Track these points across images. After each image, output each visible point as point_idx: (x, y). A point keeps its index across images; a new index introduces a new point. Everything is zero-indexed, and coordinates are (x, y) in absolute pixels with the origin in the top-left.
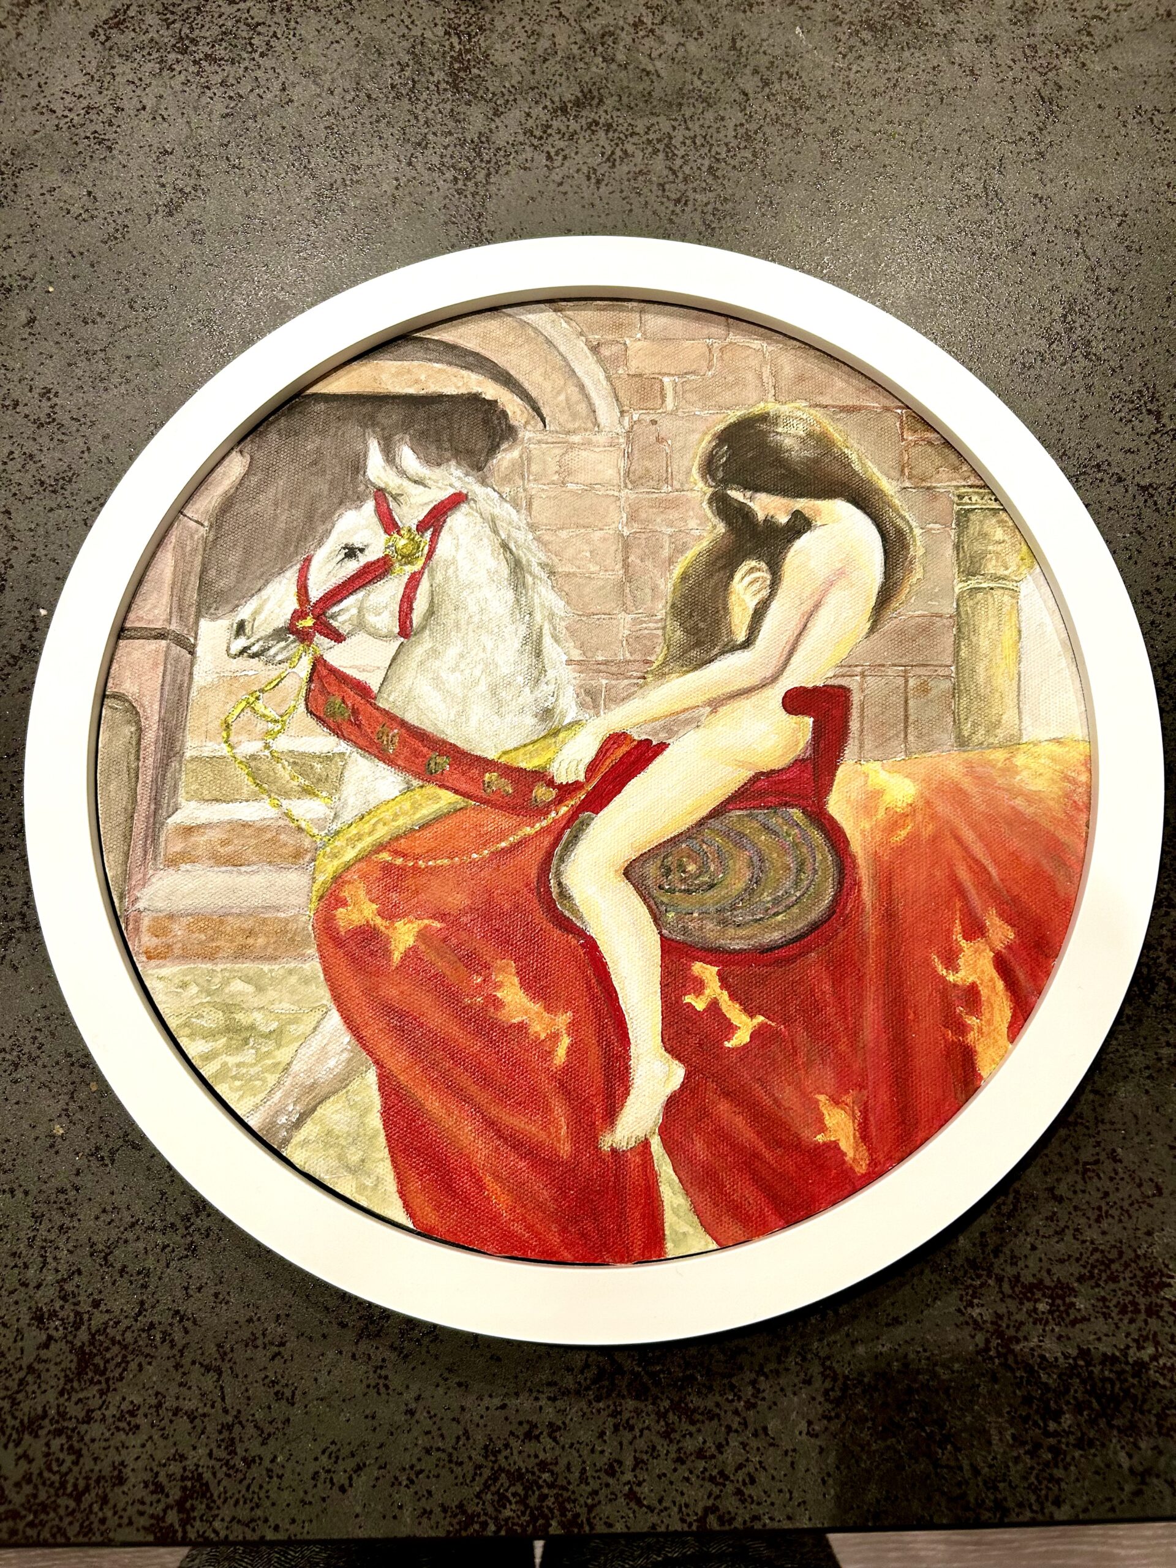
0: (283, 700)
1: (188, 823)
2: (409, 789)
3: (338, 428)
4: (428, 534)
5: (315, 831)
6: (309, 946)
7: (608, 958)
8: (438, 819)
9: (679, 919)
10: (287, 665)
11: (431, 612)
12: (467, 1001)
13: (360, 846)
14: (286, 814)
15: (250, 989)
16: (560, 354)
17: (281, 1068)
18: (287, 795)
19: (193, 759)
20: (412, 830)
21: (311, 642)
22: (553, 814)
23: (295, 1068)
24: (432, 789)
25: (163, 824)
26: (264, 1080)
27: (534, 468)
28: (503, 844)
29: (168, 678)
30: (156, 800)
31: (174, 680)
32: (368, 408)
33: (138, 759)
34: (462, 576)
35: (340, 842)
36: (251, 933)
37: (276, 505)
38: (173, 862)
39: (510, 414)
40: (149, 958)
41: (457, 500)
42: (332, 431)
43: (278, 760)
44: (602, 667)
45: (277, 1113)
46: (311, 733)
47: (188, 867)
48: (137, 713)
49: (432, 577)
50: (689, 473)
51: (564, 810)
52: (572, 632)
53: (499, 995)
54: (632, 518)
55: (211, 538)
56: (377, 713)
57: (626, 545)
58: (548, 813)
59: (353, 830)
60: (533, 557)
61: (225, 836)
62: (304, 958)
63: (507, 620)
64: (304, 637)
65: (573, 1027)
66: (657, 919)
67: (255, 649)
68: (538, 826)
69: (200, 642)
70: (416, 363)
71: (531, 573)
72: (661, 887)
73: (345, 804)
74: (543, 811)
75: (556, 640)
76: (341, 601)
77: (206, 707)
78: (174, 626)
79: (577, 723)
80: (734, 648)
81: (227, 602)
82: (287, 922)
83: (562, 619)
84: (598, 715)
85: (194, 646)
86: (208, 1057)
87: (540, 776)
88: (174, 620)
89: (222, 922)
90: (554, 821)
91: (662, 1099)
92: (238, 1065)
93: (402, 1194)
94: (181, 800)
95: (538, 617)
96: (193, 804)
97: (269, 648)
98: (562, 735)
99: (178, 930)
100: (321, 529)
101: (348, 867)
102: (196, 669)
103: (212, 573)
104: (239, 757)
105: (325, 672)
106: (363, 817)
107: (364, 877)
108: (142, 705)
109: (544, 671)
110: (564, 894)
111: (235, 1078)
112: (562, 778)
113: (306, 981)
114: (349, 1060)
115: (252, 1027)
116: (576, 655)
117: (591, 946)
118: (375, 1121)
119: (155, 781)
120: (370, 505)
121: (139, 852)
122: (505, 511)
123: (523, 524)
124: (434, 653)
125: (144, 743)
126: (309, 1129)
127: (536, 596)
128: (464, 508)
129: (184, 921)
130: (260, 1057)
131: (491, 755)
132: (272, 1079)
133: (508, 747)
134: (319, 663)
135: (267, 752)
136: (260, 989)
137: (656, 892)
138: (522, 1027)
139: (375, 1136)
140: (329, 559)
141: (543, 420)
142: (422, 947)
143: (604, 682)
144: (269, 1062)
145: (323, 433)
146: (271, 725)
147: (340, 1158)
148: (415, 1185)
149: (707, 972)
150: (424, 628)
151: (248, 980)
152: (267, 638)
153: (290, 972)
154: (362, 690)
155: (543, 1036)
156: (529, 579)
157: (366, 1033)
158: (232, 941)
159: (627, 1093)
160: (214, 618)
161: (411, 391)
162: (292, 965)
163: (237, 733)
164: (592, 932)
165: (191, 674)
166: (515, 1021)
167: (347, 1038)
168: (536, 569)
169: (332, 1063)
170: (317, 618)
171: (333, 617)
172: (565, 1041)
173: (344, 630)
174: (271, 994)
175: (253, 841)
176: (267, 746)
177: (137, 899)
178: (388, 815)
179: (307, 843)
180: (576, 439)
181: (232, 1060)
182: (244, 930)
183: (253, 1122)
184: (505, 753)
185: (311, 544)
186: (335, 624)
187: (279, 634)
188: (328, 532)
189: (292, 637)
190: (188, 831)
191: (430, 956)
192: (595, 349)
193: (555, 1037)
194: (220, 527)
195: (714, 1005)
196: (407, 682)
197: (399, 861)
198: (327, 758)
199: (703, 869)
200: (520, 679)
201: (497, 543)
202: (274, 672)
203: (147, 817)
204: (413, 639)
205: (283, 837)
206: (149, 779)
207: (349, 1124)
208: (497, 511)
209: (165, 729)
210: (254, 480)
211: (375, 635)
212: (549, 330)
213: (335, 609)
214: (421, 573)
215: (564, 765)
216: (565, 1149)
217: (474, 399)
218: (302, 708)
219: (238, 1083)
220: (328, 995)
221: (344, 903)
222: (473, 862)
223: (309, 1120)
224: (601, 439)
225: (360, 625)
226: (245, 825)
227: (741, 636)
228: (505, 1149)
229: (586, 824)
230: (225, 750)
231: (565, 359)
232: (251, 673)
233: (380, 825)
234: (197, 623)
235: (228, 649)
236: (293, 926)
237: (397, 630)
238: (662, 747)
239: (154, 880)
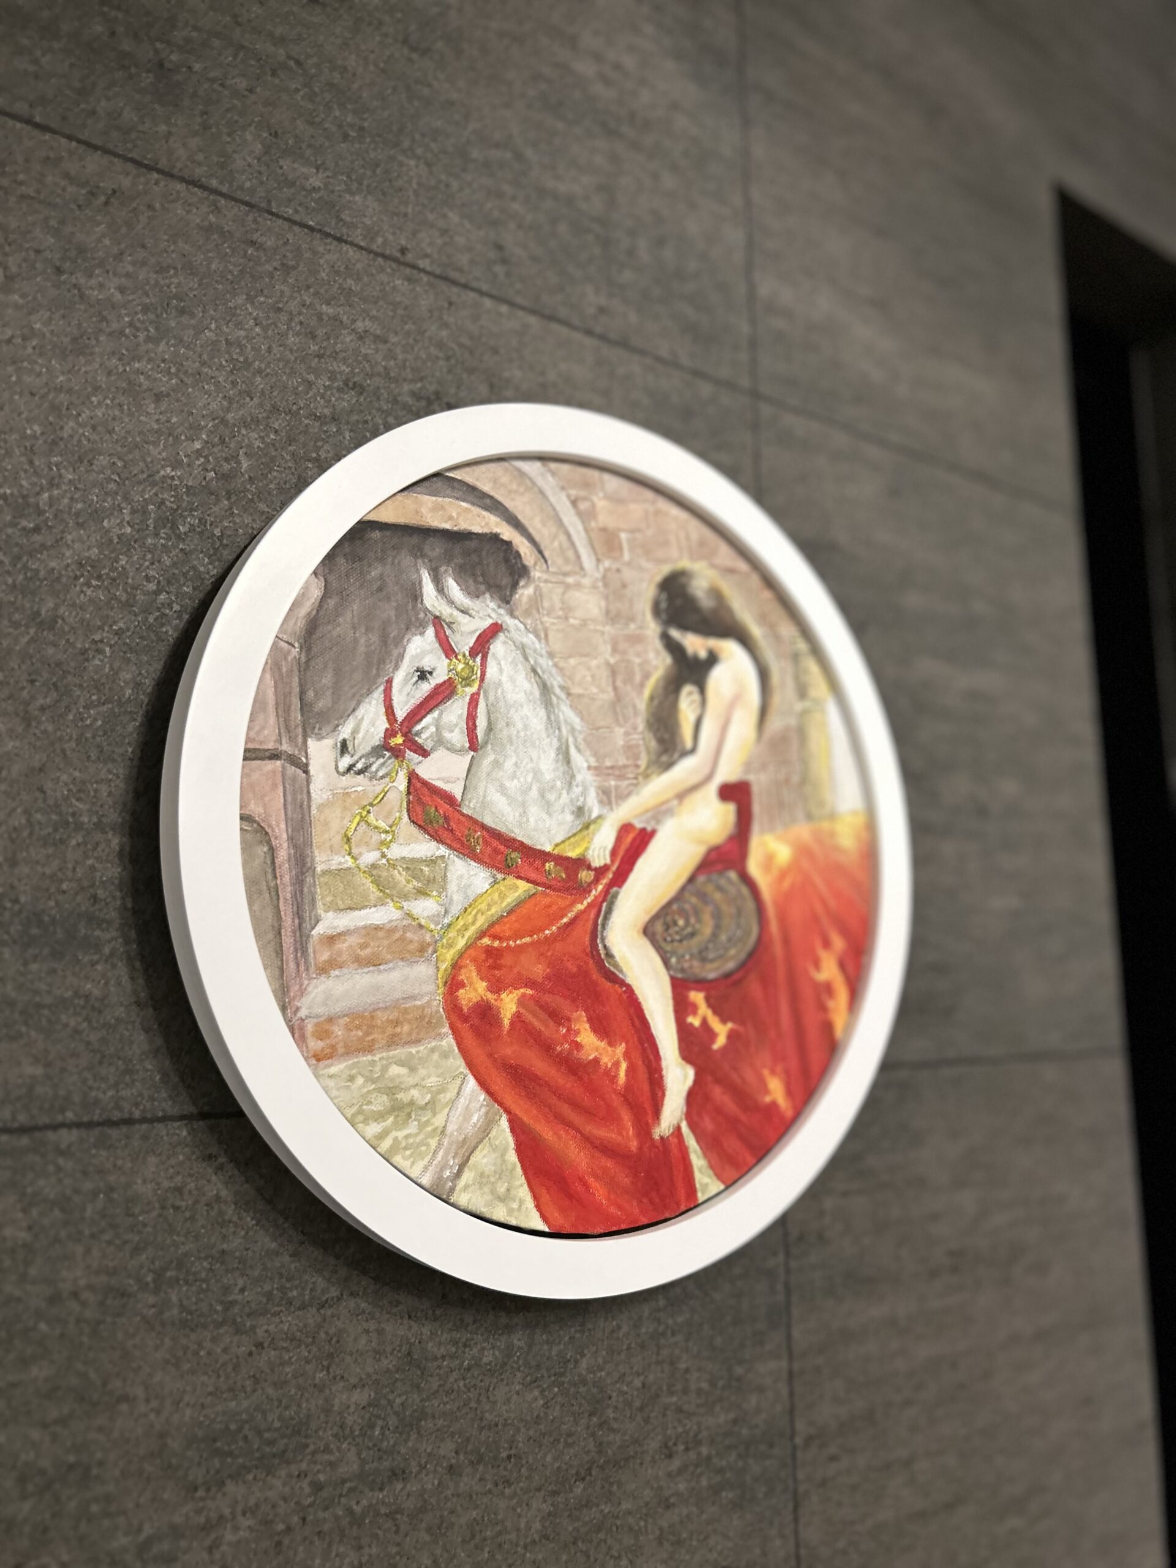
0: (390, 813)
1: (330, 932)
2: (495, 882)
3: (395, 557)
4: (478, 659)
5: (432, 926)
6: (443, 1027)
7: (641, 999)
8: (520, 904)
9: (678, 961)
10: (387, 779)
11: (490, 728)
12: (559, 1048)
13: (468, 934)
14: (408, 914)
15: (403, 1071)
16: (551, 505)
17: (439, 1131)
18: (405, 897)
19: (325, 873)
20: (502, 916)
21: (404, 757)
22: (594, 892)
23: (451, 1128)
24: (511, 880)
25: (308, 936)
26: (428, 1145)
27: (546, 604)
28: (565, 920)
29: (289, 798)
30: (299, 914)
31: (294, 799)
32: (415, 540)
33: (275, 877)
34: (509, 696)
35: (452, 934)
36: (397, 1023)
37: (354, 628)
38: (324, 970)
39: (523, 555)
40: (318, 1060)
41: (495, 630)
42: (390, 560)
43: (394, 866)
44: (610, 771)
45: (442, 1170)
46: (416, 841)
47: (337, 972)
48: (267, 833)
49: (486, 698)
50: (644, 614)
51: (600, 887)
52: (588, 743)
53: (578, 1040)
54: (615, 650)
55: (303, 659)
56: (462, 819)
57: (613, 672)
58: (590, 891)
59: (461, 922)
60: (555, 681)
61: (362, 941)
62: (441, 1036)
63: (544, 735)
64: (397, 753)
65: (627, 1055)
66: (666, 963)
67: (359, 766)
68: (585, 903)
69: (311, 762)
70: (447, 499)
71: (555, 694)
72: (665, 940)
73: (451, 900)
74: (585, 890)
75: (579, 750)
76: (421, 720)
77: (326, 824)
78: (285, 747)
79: (599, 817)
80: (685, 753)
81: (329, 722)
82: (423, 1008)
83: (580, 732)
84: (612, 809)
85: (307, 765)
86: (382, 1136)
87: (581, 863)
88: (284, 741)
89: (372, 1017)
90: (596, 897)
91: (684, 1094)
92: (407, 1137)
93: (538, 1207)
94: (320, 912)
95: (564, 731)
96: (331, 914)
97: (371, 765)
98: (592, 827)
99: (338, 1031)
100: (395, 652)
101: (461, 955)
102: (312, 787)
103: (311, 694)
104: (362, 867)
105: (418, 785)
106: (466, 909)
107: (474, 960)
108: (270, 826)
109: (573, 776)
110: (609, 955)
111: (406, 1148)
112: (597, 863)
113: (445, 1055)
114: (487, 1113)
115: (412, 1103)
116: (593, 762)
117: (630, 990)
118: (512, 1157)
119: (294, 896)
120: (430, 632)
121: (292, 965)
122: (530, 639)
123: (544, 652)
124: (497, 764)
125: (278, 861)
126: (467, 1176)
127: (561, 715)
128: (501, 636)
129: (342, 1021)
130: (422, 1126)
131: (548, 848)
132: (433, 1143)
133: (558, 840)
134: (412, 777)
135: (384, 861)
136: (413, 1069)
137: (663, 944)
138: (596, 1061)
139: (514, 1168)
140: (406, 681)
141: (546, 561)
142: (522, 1011)
143: (613, 783)
144: (429, 1129)
145: (382, 560)
146: (383, 836)
147: (493, 1192)
148: (545, 1197)
149: (697, 997)
150: (486, 743)
151: (401, 1063)
152: (366, 756)
153: (433, 1050)
154: (449, 799)
155: (609, 1065)
156: (554, 699)
157: (495, 1088)
158: (384, 1032)
159: (664, 1095)
160: (320, 738)
161: (447, 526)
162: (433, 1044)
163: (357, 846)
164: (629, 981)
165: (309, 792)
166: (591, 1057)
167: (483, 1096)
168: (558, 691)
169: (475, 1118)
170: (405, 735)
171: (418, 734)
172: (624, 1066)
173: (428, 746)
174: (422, 1072)
175: (386, 942)
176: (383, 856)
177: (298, 1009)
178: (483, 906)
179: (428, 938)
180: (570, 580)
181: (401, 1134)
182: (392, 1021)
183: (425, 1181)
184: (557, 845)
185: (390, 667)
186: (420, 741)
187: (377, 751)
188: (401, 656)
189: (388, 754)
190: (331, 939)
191: (529, 1017)
192: (574, 503)
193: (617, 1064)
194: (309, 649)
195: (704, 1022)
196: (481, 791)
197: (496, 944)
198: (432, 862)
199: (687, 923)
200: (559, 783)
201: (529, 668)
202: (378, 787)
203: (294, 932)
204: (480, 752)
205: (409, 935)
206: (289, 896)
207: (495, 1164)
208: (525, 640)
209: (295, 847)
210: (332, 602)
211: (451, 749)
212: (540, 481)
213: (418, 727)
214: (478, 694)
215: (596, 853)
216: (634, 1145)
217: (495, 538)
218: (406, 818)
219: (408, 1153)
220: (463, 1064)
221: (462, 985)
222: (546, 938)
223: (466, 1169)
224: (586, 581)
225: (440, 741)
226: (377, 928)
227: (689, 744)
228: (597, 1154)
229: (615, 896)
230: (349, 862)
231: (554, 509)
232: (360, 789)
233: (479, 915)
234: (305, 742)
235: (337, 767)
236: (428, 1011)
237: (467, 745)
238: (653, 833)
239: (309, 989)
